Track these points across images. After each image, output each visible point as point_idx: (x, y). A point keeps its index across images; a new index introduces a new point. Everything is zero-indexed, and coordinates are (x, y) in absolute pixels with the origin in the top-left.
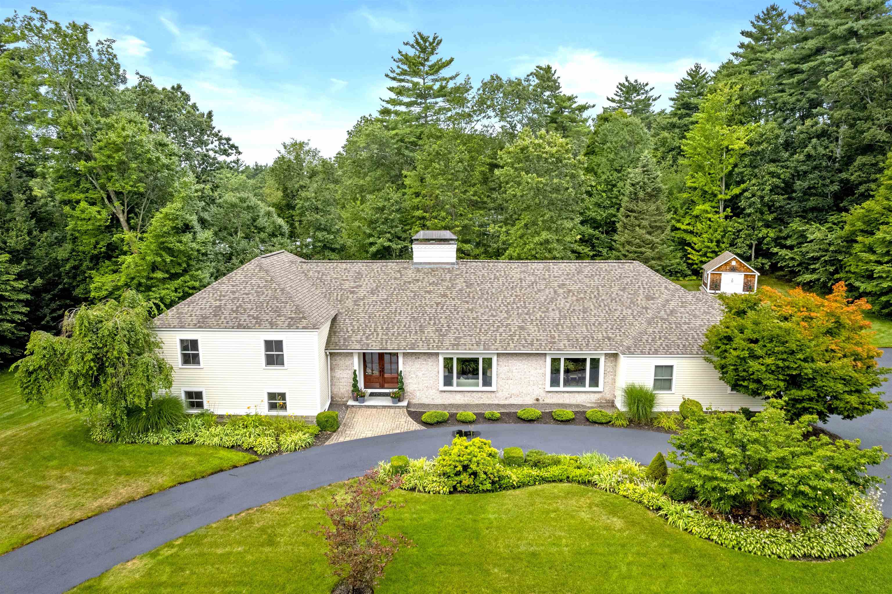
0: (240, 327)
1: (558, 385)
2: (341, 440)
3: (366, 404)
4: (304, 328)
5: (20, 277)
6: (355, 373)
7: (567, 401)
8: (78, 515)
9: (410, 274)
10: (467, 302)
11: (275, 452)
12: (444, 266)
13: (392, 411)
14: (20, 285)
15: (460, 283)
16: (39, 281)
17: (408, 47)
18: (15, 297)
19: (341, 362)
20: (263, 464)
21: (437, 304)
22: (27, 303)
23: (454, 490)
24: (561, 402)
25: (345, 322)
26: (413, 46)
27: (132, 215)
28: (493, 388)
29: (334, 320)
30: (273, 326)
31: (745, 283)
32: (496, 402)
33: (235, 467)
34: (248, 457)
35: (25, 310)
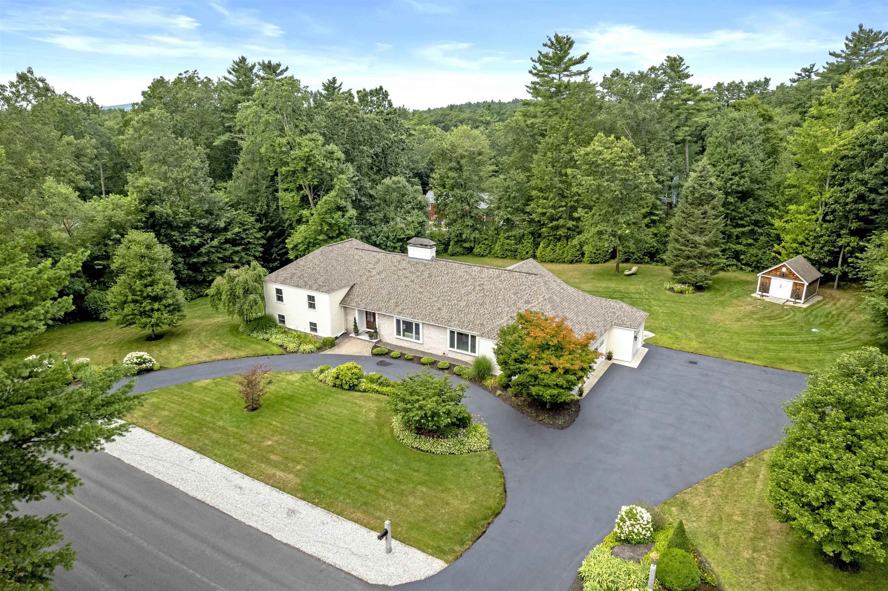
0: (298, 286)
1: (454, 348)
2: (328, 353)
3: (358, 337)
4: (322, 292)
5: (260, 230)
6: (355, 319)
7: (460, 358)
8: (207, 360)
9: (404, 264)
10: (422, 287)
11: (295, 352)
12: (424, 261)
13: (367, 343)
14: (259, 235)
15: (426, 274)
16: (270, 233)
17: (547, 48)
18: (256, 243)
19: (350, 312)
20: (286, 356)
21: (406, 286)
22: (263, 245)
23: (335, 386)
24: (456, 358)
25: (356, 289)
26: (550, 47)
27: (316, 196)
28: (420, 341)
29: (352, 287)
30: (310, 288)
31: (793, 290)
32: (423, 350)
33: (273, 355)
34: (281, 350)
35: (261, 249)
